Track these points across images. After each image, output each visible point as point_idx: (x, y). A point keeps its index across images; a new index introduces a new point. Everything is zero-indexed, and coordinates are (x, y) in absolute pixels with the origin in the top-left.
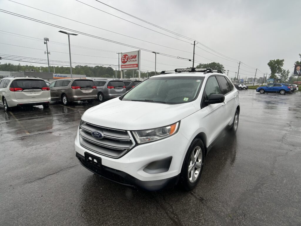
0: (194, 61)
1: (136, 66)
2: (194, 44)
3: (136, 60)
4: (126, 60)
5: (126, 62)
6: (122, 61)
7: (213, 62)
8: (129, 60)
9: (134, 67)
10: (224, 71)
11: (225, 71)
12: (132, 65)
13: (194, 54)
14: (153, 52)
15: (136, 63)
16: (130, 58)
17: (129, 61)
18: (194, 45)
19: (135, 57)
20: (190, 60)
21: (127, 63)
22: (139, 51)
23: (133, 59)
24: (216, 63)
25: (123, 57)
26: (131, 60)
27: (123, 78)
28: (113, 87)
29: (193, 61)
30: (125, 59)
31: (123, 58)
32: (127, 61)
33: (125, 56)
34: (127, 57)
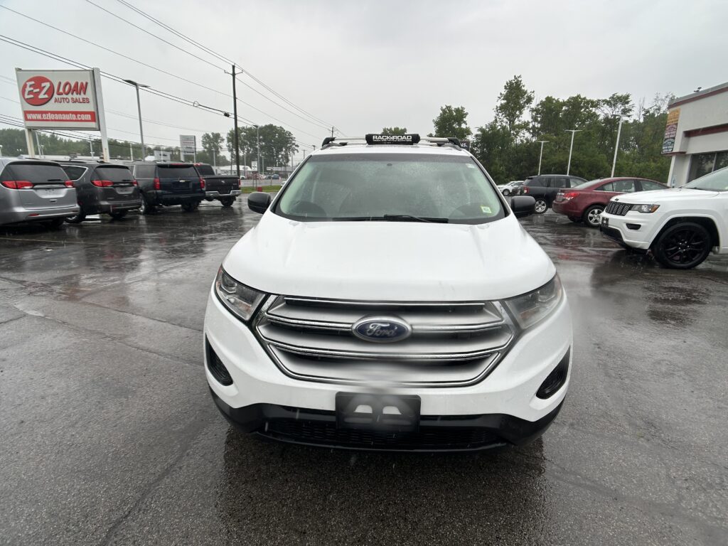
0: (238, 118)
1: (87, 117)
2: (231, 72)
3: (86, 101)
4: (41, 96)
5: (45, 101)
6: (26, 97)
7: (268, 124)
8: (55, 96)
9: (82, 121)
10: (296, 148)
11: (297, 146)
12: (73, 113)
13: (235, 98)
14: (129, 82)
15: (89, 107)
16: (61, 91)
17: (56, 101)
18: (234, 75)
19: (79, 88)
20: (227, 115)
21: (52, 107)
22: (93, 71)
23: (75, 96)
24: (275, 126)
25: (31, 86)
26: (64, 96)
27: (37, 153)
28: (27, 185)
29: (233, 116)
30: (39, 93)
31: (28, 89)
32: (49, 99)
33: (38, 81)
34: (46, 85)
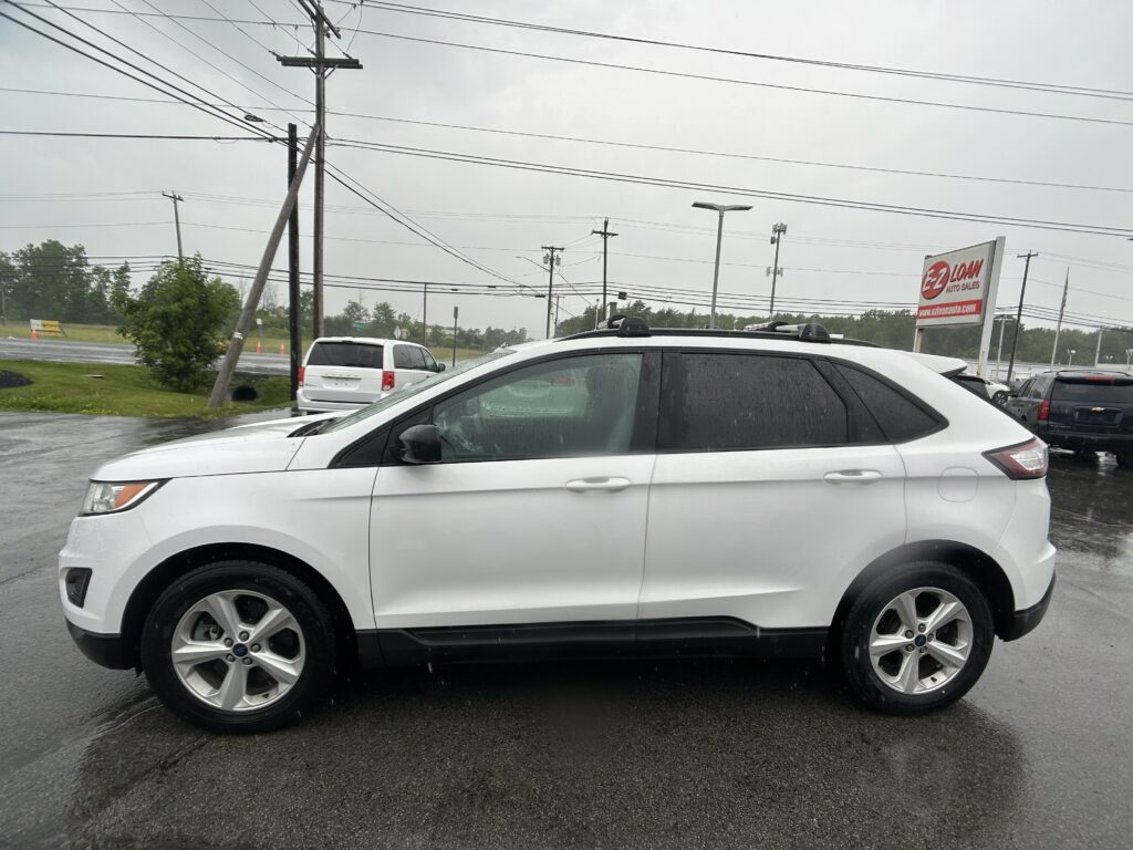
1: (973, 307)
3: (976, 285)
4: (937, 286)
5: (939, 292)
6: (925, 289)
8: (949, 284)
9: (965, 314)
12: (959, 304)
15: (976, 294)
16: (955, 276)
17: (948, 291)
19: (973, 270)
21: (943, 298)
22: (995, 242)
23: (968, 281)
25: (932, 274)
26: (956, 283)
30: (935, 282)
31: (928, 279)
32: (942, 289)
33: (939, 266)
34: (944, 271)
